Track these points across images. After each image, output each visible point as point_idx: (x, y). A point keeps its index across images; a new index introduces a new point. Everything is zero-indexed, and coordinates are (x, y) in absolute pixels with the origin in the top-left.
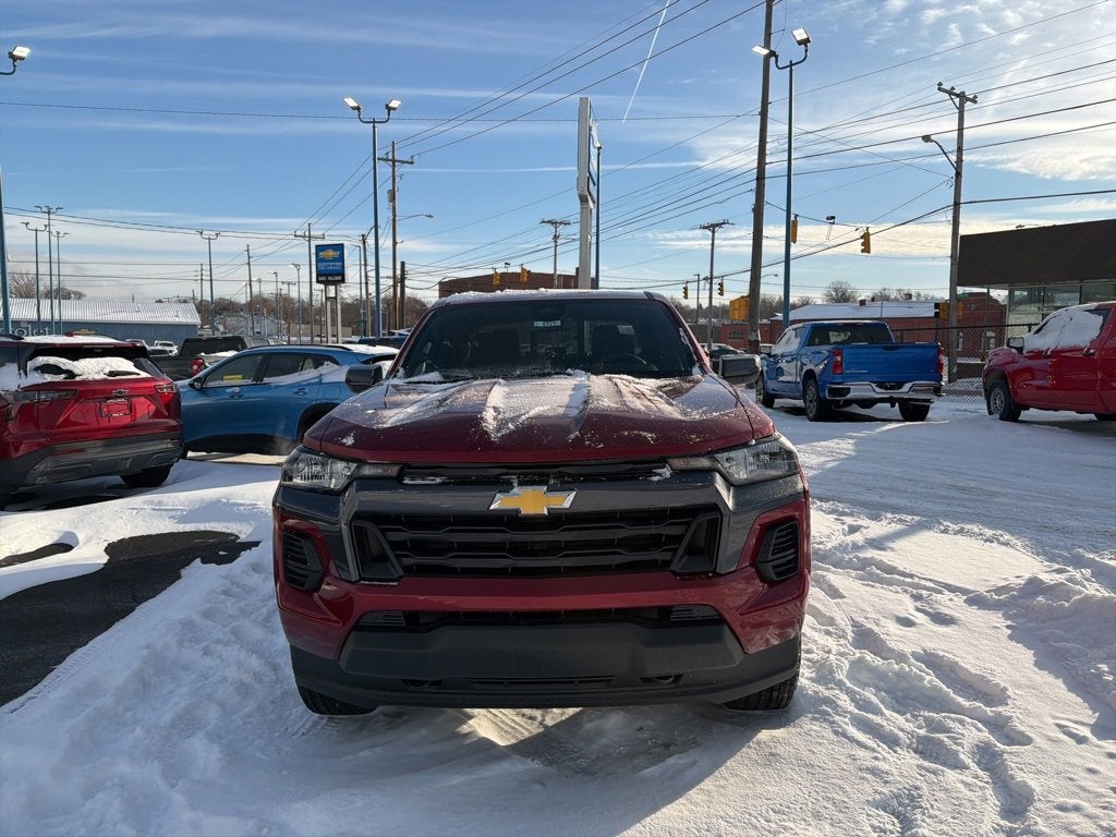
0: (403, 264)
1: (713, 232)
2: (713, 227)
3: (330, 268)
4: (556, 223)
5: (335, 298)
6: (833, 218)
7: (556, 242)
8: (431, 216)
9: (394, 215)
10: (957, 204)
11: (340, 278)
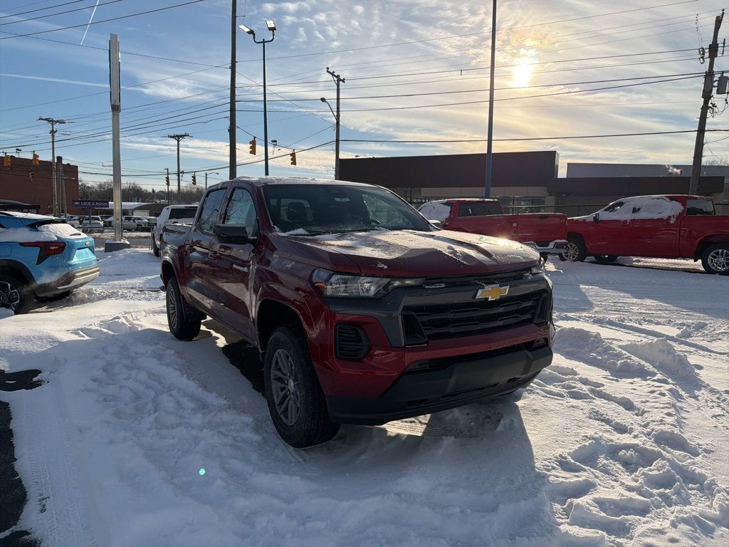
1: (178, 141)
2: (178, 137)
4: (53, 121)
6: (275, 141)
7: (53, 136)
10: (338, 141)
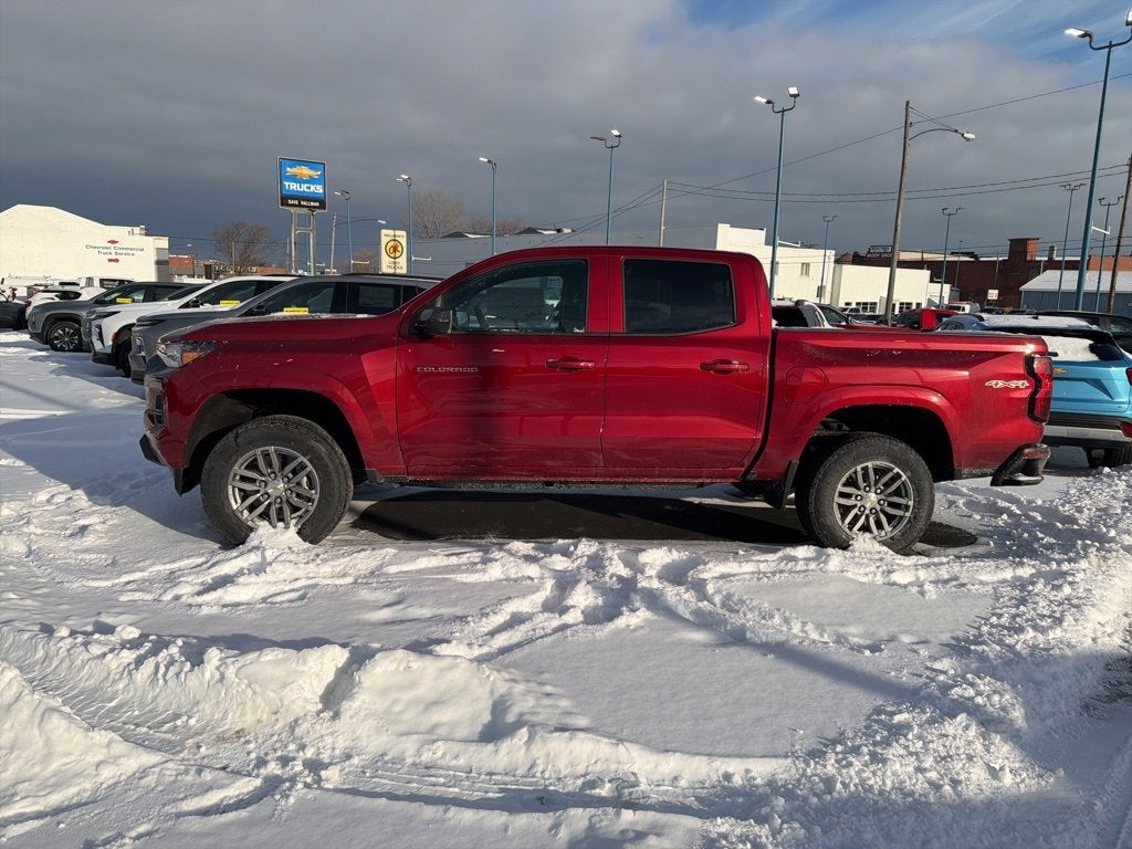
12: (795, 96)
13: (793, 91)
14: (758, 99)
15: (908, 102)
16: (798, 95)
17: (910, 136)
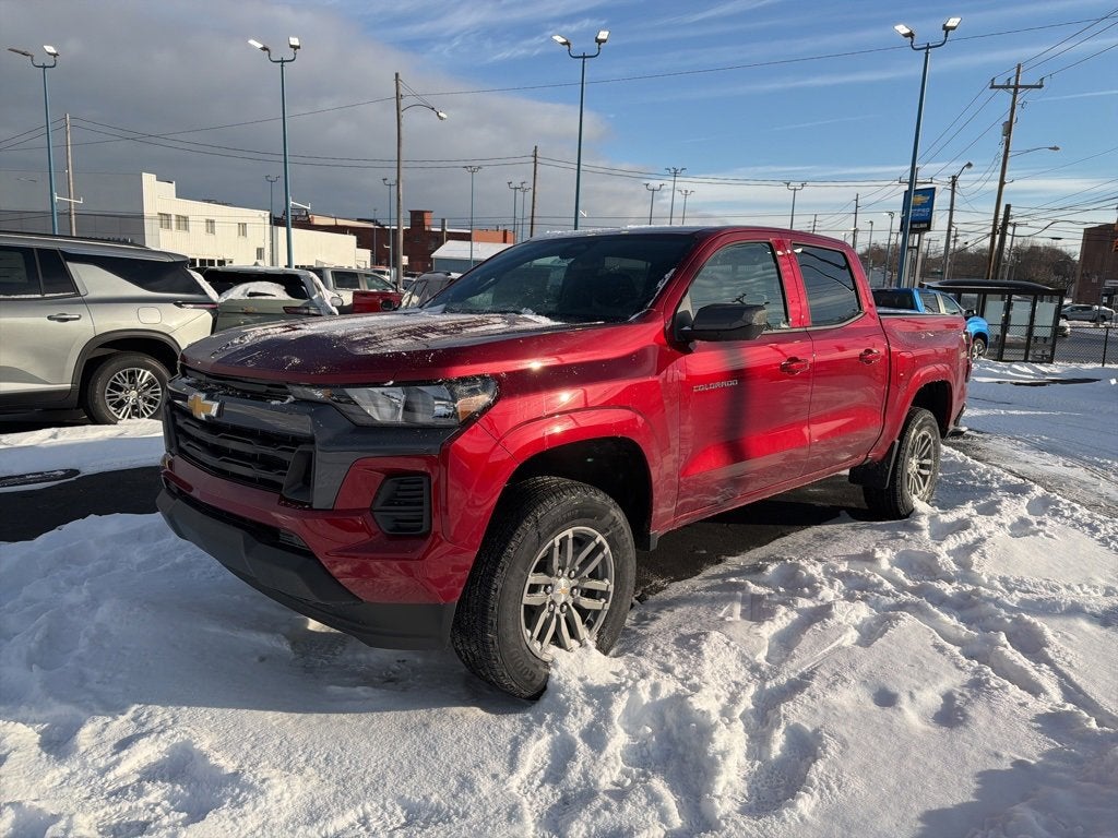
0: (1008, 207)
3: (917, 214)
5: (917, 248)
8: (1056, 149)
9: (1007, 151)
11: (926, 225)
12: (296, 47)
13: (295, 41)
14: (252, 42)
15: (397, 75)
16: (299, 47)
17: (402, 108)
